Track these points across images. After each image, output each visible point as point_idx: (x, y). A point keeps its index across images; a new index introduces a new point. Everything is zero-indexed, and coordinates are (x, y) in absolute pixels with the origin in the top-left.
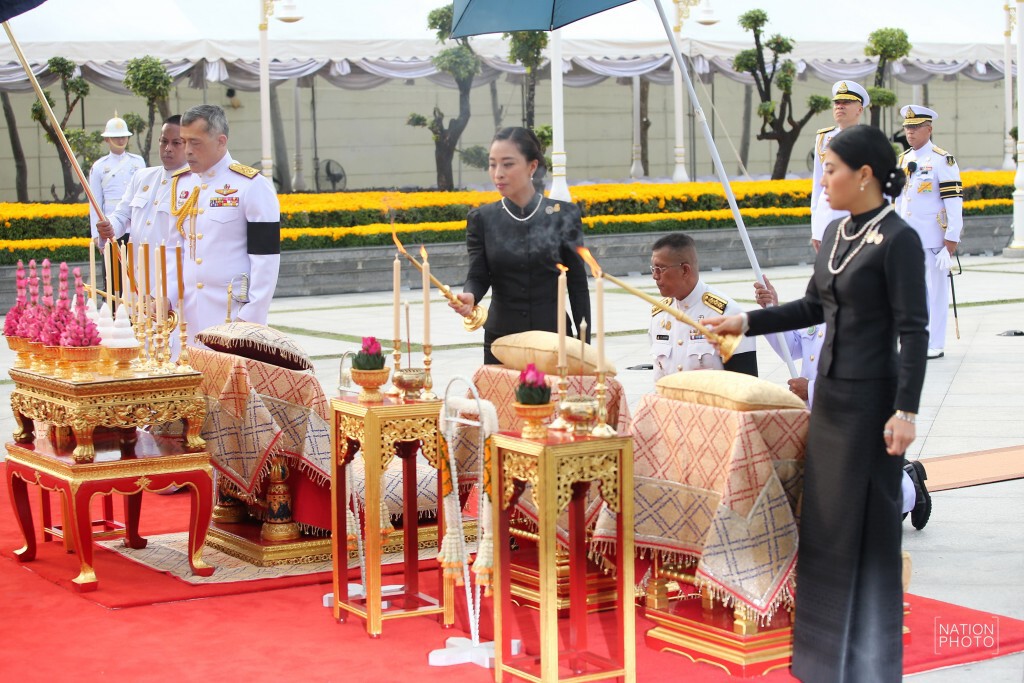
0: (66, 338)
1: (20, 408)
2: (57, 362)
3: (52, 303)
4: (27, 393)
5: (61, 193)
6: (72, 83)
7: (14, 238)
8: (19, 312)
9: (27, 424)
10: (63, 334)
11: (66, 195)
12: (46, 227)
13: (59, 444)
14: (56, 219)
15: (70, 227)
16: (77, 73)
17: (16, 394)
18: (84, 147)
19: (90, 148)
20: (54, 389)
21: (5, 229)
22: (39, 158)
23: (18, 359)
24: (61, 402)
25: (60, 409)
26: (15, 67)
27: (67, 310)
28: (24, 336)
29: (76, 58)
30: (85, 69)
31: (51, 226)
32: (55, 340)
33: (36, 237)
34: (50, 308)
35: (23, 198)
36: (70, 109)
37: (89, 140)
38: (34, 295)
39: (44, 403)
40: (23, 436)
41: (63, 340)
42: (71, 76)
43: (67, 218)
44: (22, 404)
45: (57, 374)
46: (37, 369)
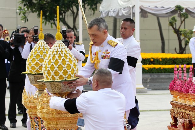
0: (191, 90)
1: (173, 114)
2: (187, 99)
3: (186, 79)
4: (176, 109)
5: (178, 51)
6: (183, 14)
7: (163, 64)
8: (174, 82)
9: (175, 120)
10: (190, 89)
11: (180, 51)
12: (174, 61)
13: (185, 127)
14: (177, 59)
15: (181, 61)
16: (184, 11)
17: (172, 109)
18: (187, 35)
19: (189, 36)
20: (186, 107)
21: (160, 61)
22: (169, 40)
23: (173, 98)
24: (189, 112)
25: (188, 115)
26: (163, 8)
27: (192, 81)
28: (176, 90)
29: (184, 6)
30: (187, 10)
31: (175, 61)
32: (187, 91)
33: (170, 64)
34: (185, 81)
35: (163, 51)
36: (182, 23)
37: (188, 33)
38: (180, 76)
39: (182, 112)
40: (174, 124)
41: (190, 91)
42: (182, 12)
43: (180, 59)
44: (174, 113)
45: (188, 102)
46: (180, 101)
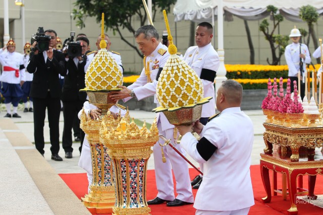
0: (289, 109)
1: (267, 139)
2: (284, 120)
3: (283, 95)
4: (271, 133)
5: (271, 62)
6: (276, 16)
7: (252, 78)
8: (268, 99)
9: (270, 145)
10: (288, 108)
11: (273, 62)
12: (266, 74)
13: (282, 155)
14: (270, 71)
15: (275, 75)
16: (278, 12)
17: (266, 133)
18: (281, 42)
19: (284, 42)
20: (283, 130)
21: (248, 75)
22: (259, 49)
23: (267, 119)
24: (286, 136)
25: (285, 139)
26: (252, 10)
27: (290, 98)
28: (271, 109)
29: (278, 6)
30: (281, 11)
31: (267, 74)
32: (285, 111)
33: (261, 78)
34: (282, 97)
35: (252, 62)
36: (275, 27)
37: (283, 39)
38: (275, 92)
39: (278, 136)
40: (268, 151)
41: (288, 111)
42: (275, 13)
43: (274, 71)
44: (268, 137)
45: (285, 124)
46: (275, 122)
